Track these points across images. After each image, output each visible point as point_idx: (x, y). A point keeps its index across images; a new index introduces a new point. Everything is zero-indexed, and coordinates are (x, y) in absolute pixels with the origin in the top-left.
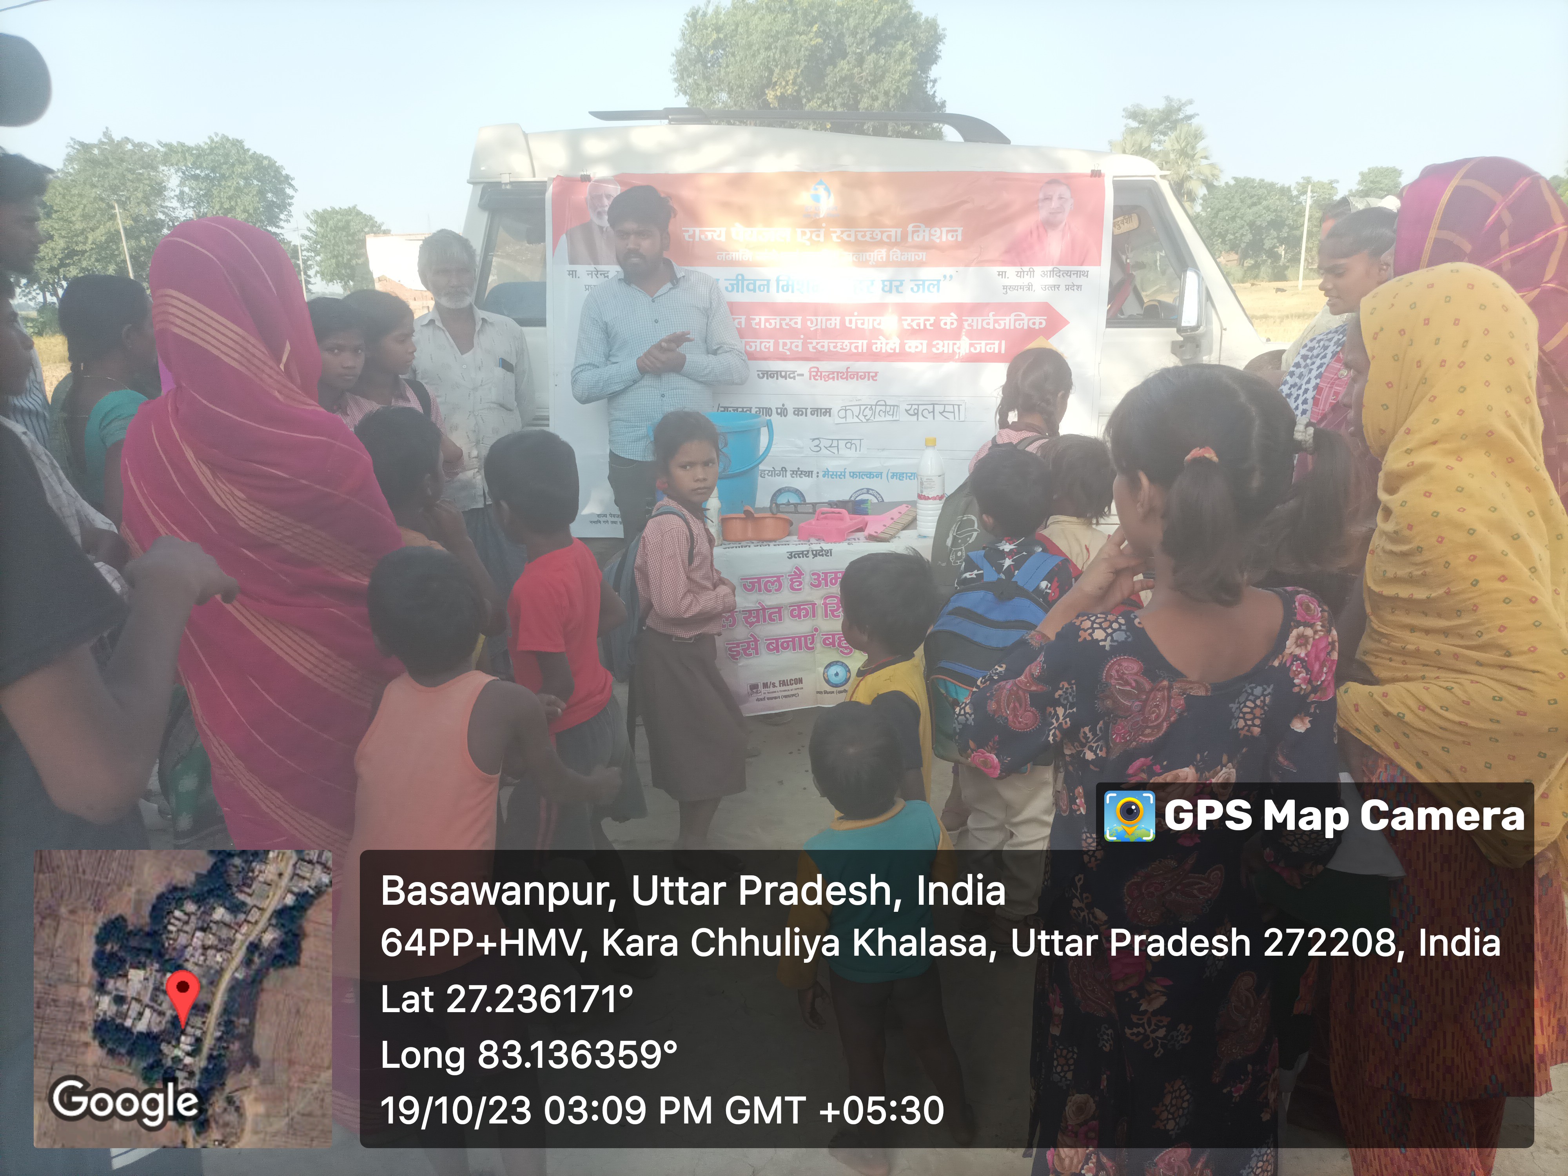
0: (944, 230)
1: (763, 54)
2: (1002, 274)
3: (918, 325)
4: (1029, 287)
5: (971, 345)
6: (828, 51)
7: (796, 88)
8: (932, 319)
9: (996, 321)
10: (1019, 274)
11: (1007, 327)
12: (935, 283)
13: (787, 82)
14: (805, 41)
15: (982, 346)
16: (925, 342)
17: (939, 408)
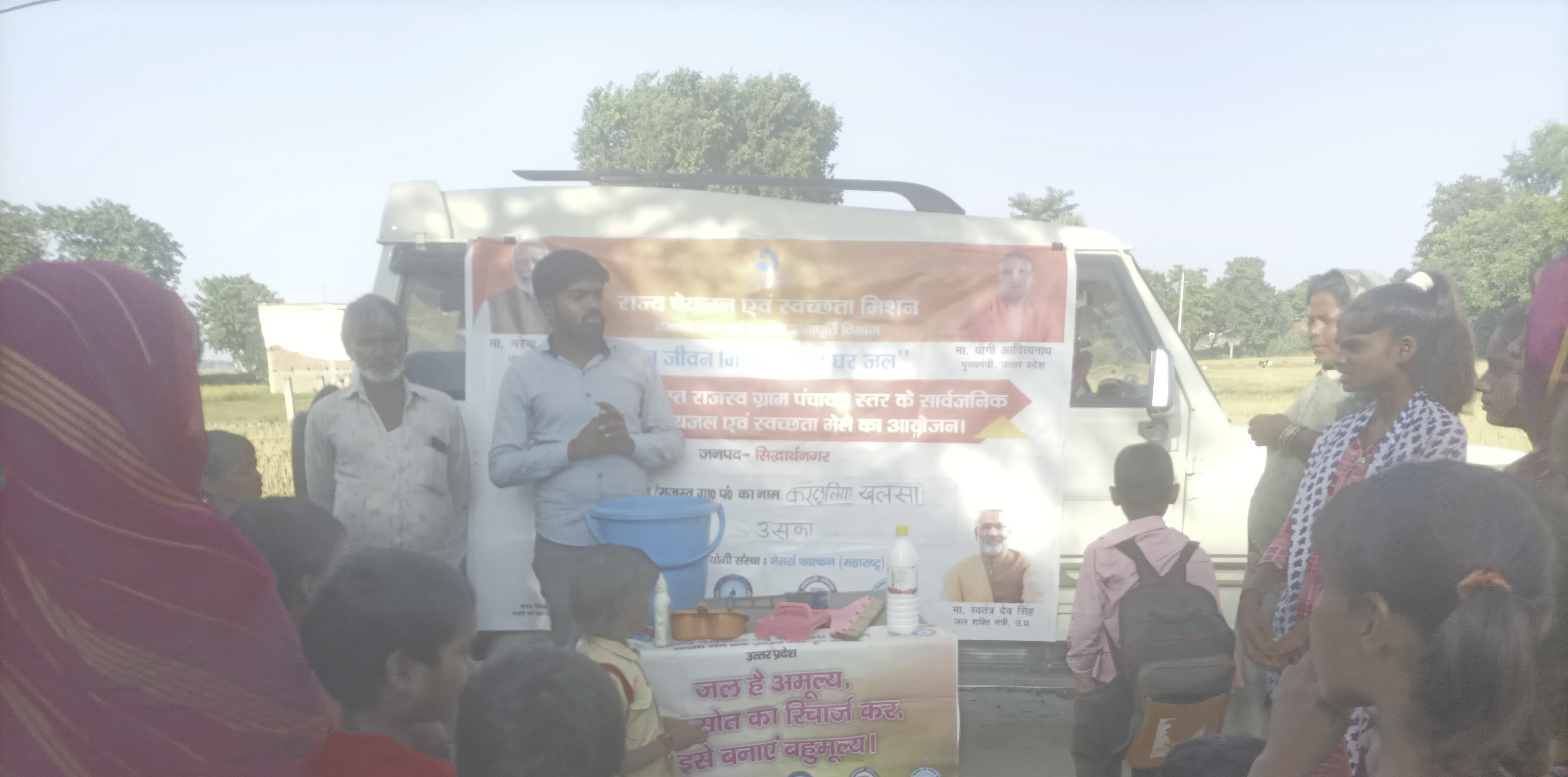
0: (899, 302)
1: (665, 136)
2: (960, 350)
3: (873, 403)
4: (990, 364)
5: (929, 424)
6: (729, 134)
7: (699, 169)
8: (887, 397)
9: (955, 400)
10: (979, 351)
11: (967, 406)
12: (890, 358)
13: (689, 163)
14: (707, 124)
15: (941, 426)
16: (880, 421)
17: (895, 491)
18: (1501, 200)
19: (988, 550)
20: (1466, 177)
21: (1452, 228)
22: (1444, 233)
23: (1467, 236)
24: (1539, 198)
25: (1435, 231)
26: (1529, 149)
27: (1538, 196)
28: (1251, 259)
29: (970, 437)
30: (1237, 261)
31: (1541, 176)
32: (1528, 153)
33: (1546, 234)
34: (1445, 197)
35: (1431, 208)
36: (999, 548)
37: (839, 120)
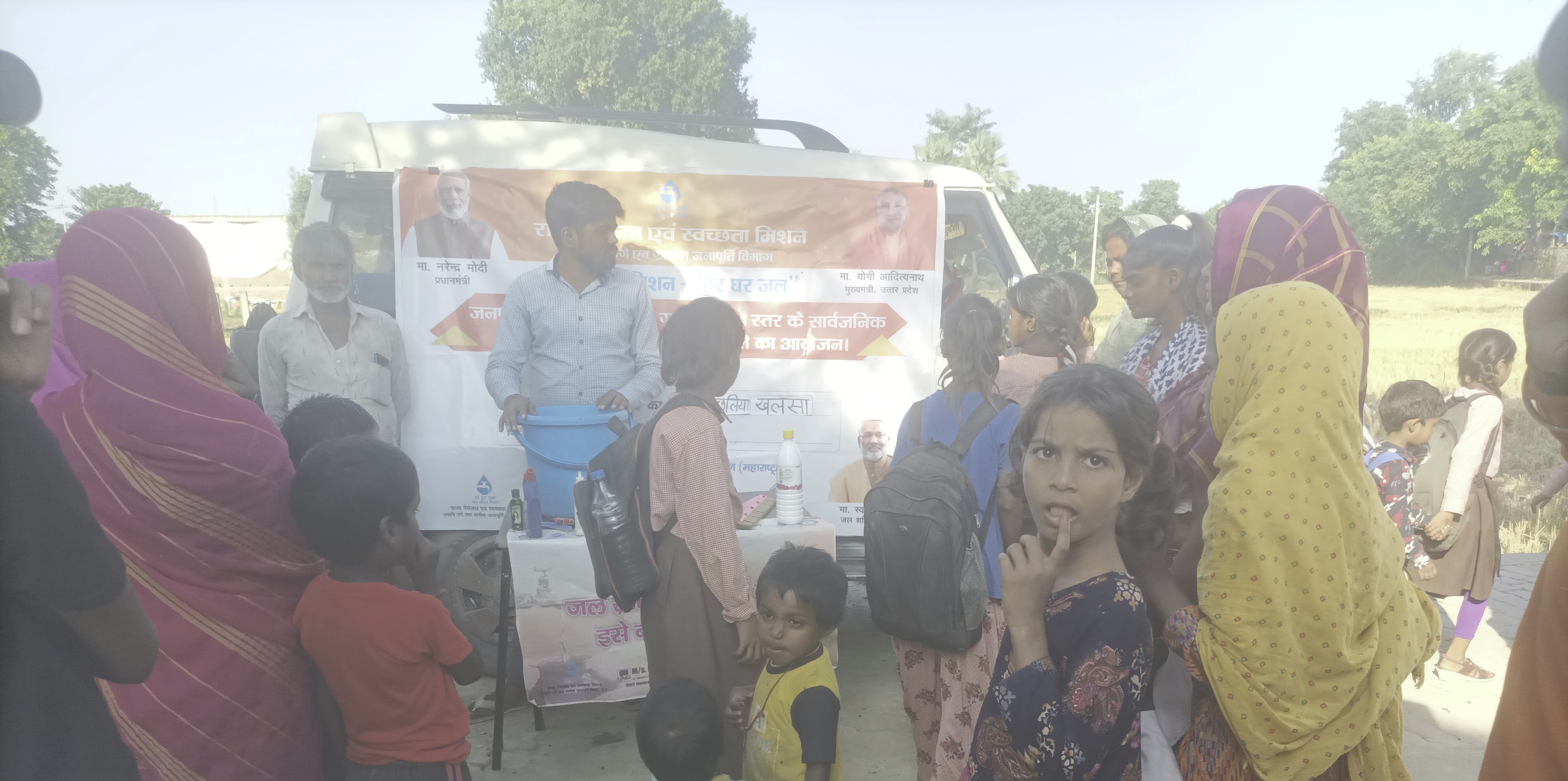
0: (790, 232)
1: (572, 45)
2: (844, 276)
3: (767, 323)
4: (870, 289)
5: (817, 343)
6: (639, 44)
7: (608, 80)
8: (780, 317)
9: (839, 321)
10: (861, 277)
11: (850, 327)
12: (782, 283)
13: (598, 74)
14: (616, 32)
15: (827, 344)
16: (774, 340)
17: (787, 403)
18: (1404, 128)
19: (869, 456)
20: (1371, 103)
21: (1357, 153)
22: (1351, 159)
23: (1371, 162)
24: (1441, 126)
25: (1342, 157)
26: (1432, 76)
27: (1439, 123)
28: (1166, 182)
29: (853, 354)
30: (1152, 183)
31: (1442, 103)
32: (1431, 79)
33: (1443, 160)
34: (1352, 122)
35: (1339, 132)
36: (879, 455)
37: (752, 31)
